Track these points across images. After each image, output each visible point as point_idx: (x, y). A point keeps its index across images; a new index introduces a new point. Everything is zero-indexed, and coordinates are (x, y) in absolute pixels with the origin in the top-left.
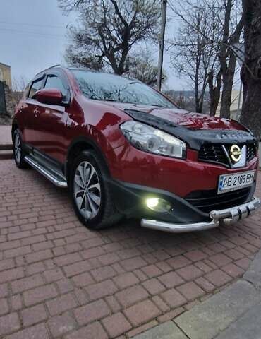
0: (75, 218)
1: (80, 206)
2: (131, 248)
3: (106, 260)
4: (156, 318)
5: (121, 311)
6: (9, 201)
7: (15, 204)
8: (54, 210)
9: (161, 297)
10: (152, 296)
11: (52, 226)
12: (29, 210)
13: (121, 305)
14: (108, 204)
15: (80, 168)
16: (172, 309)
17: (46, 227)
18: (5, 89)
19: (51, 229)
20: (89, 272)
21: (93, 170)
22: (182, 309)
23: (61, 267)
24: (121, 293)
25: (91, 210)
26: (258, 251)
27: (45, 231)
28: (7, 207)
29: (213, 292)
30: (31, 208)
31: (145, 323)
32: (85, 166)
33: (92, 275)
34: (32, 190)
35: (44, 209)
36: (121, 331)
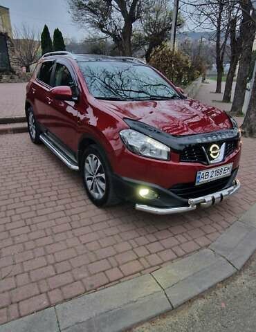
0: (86, 197)
1: (90, 188)
2: (128, 223)
3: (109, 232)
4: (140, 272)
5: (118, 267)
6: (32, 180)
7: (37, 183)
8: (69, 189)
9: (146, 259)
10: (139, 258)
11: (69, 203)
12: (49, 189)
13: (118, 263)
14: (111, 190)
15: (89, 158)
16: (152, 267)
17: (64, 205)
18: (8, 42)
19: (68, 206)
20: (97, 240)
21: (100, 163)
22: (158, 267)
23: (78, 237)
24: (119, 256)
25: (98, 192)
26: (229, 227)
27: (64, 209)
28: (31, 186)
29: (183, 257)
30: (51, 187)
31: (133, 274)
32: (94, 158)
33: (99, 243)
34: (49, 168)
35: (61, 187)
36: (117, 278)
